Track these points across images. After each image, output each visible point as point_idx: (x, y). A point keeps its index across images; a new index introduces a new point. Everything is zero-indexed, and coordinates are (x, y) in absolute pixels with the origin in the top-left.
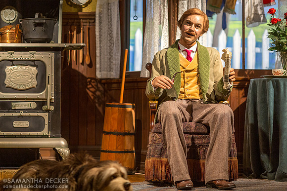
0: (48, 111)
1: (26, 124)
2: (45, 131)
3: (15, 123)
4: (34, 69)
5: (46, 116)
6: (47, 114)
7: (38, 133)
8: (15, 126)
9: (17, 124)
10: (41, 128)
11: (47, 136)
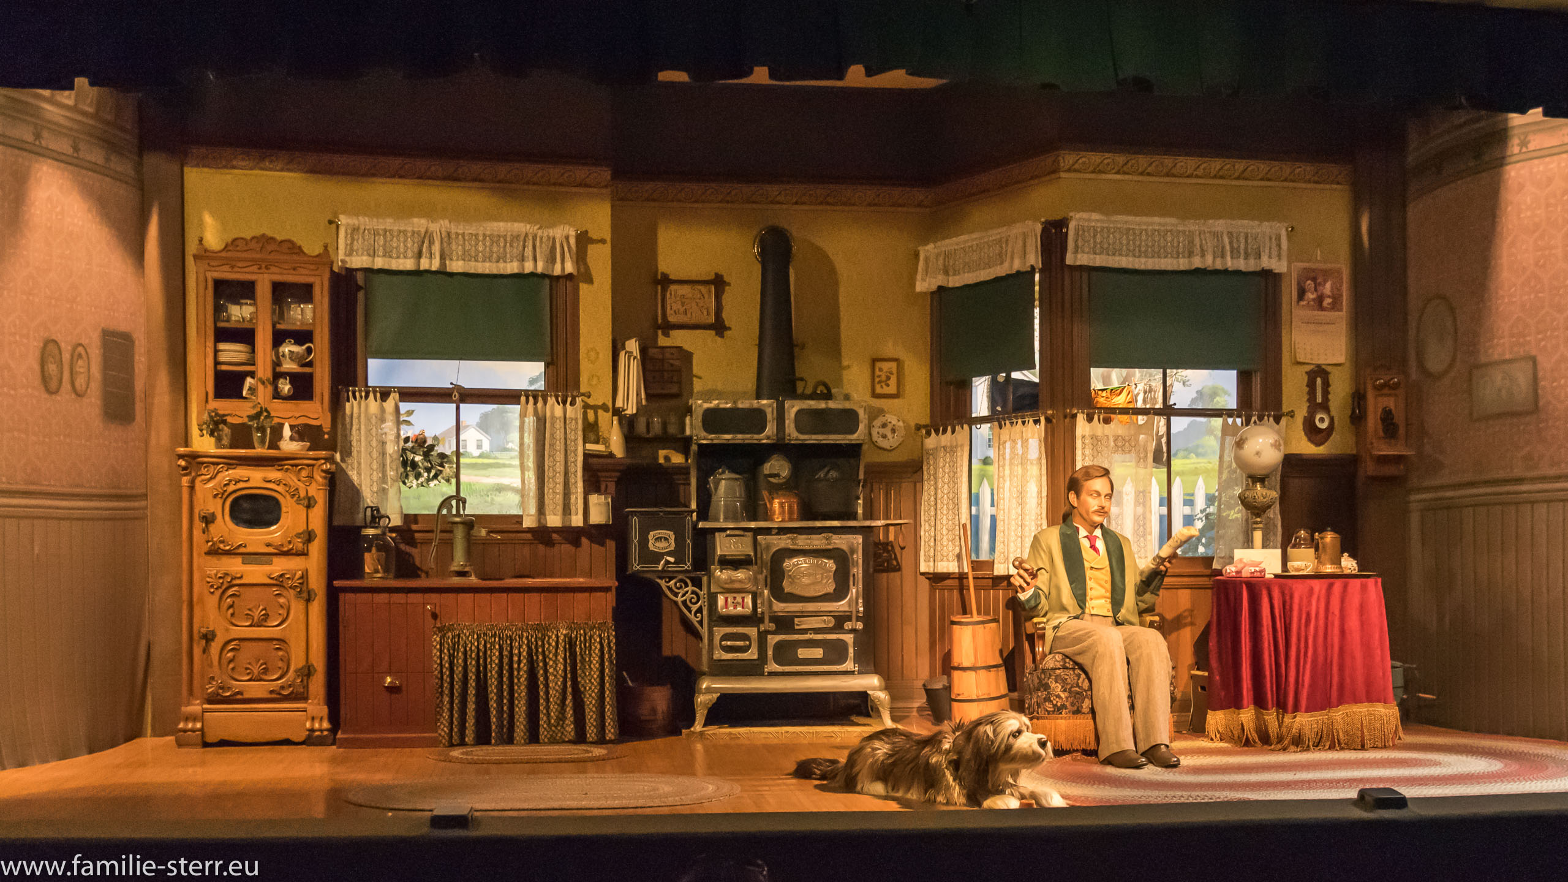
0: (853, 631)
1: (818, 653)
2: (849, 665)
3: (800, 651)
4: (831, 564)
5: (849, 638)
6: (852, 636)
7: (838, 667)
8: (800, 657)
9: (803, 653)
10: (842, 659)
11: (852, 673)
